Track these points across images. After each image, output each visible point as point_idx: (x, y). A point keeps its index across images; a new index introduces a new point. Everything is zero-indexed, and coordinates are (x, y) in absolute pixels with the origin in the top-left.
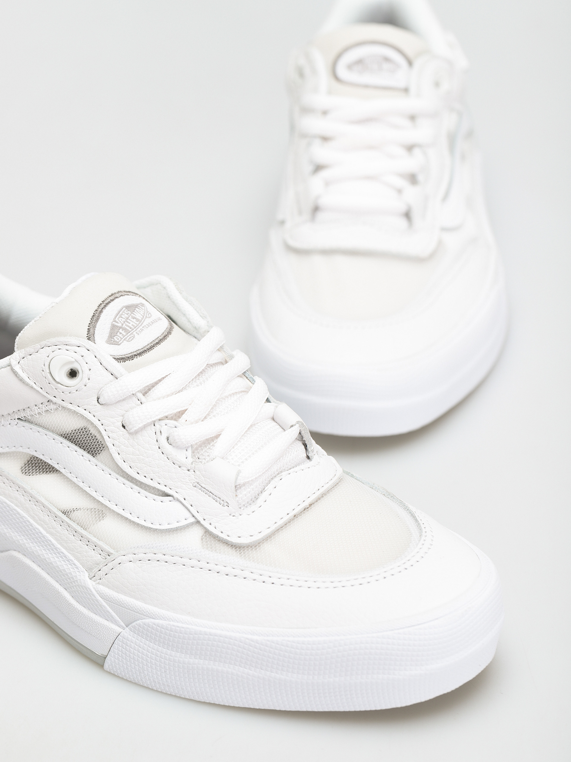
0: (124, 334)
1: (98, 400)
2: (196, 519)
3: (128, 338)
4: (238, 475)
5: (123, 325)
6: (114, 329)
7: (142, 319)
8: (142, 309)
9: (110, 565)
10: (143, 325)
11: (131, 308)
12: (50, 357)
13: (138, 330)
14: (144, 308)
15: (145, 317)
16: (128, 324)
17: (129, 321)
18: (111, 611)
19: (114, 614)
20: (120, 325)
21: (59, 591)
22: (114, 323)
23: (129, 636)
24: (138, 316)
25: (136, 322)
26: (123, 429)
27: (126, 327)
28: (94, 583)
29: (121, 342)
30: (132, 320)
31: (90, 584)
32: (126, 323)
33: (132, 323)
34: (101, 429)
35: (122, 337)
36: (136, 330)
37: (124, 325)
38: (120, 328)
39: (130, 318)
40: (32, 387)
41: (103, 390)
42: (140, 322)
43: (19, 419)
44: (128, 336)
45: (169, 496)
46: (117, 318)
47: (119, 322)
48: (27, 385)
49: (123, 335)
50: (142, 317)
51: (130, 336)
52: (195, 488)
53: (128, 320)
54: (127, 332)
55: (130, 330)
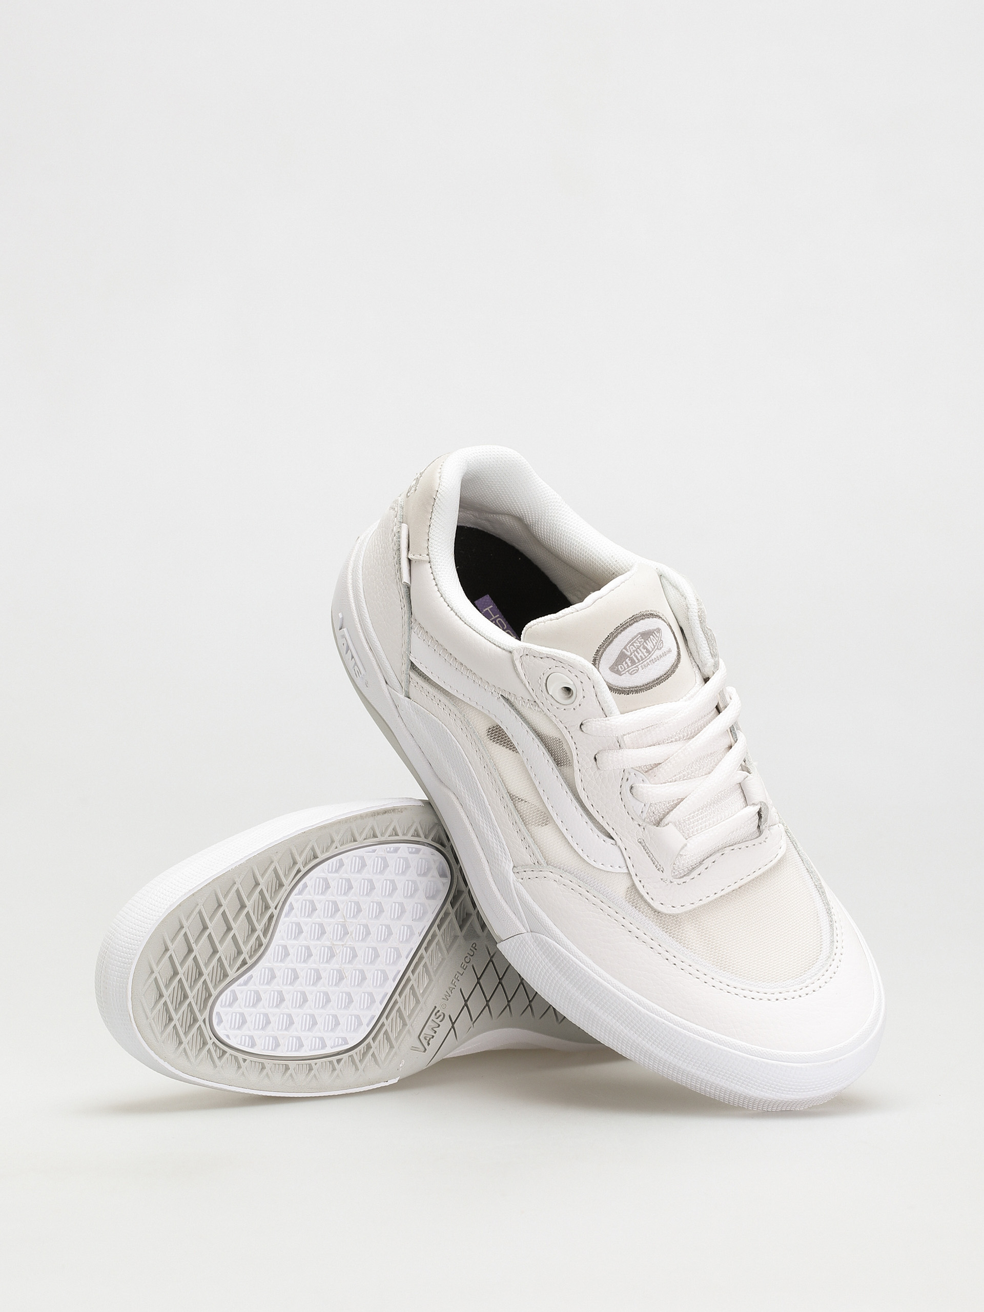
0: (630, 664)
1: (580, 726)
2: (629, 870)
3: (632, 670)
4: (683, 848)
5: (631, 654)
6: (622, 657)
7: (653, 650)
8: (655, 636)
9: (536, 874)
10: (651, 659)
11: (646, 635)
12: (551, 671)
13: (644, 664)
14: (658, 636)
15: (656, 647)
16: (637, 654)
17: (639, 652)
18: (521, 911)
19: (523, 914)
20: (629, 654)
21: (482, 860)
22: (624, 650)
23: (529, 941)
24: (650, 646)
25: (645, 654)
26: (594, 761)
27: (634, 657)
28: (515, 878)
29: (624, 672)
30: (642, 650)
31: (512, 877)
32: (635, 653)
33: (642, 653)
34: (574, 753)
35: (626, 668)
36: (642, 663)
37: (633, 655)
38: (628, 657)
39: (641, 648)
40: (525, 685)
41: (589, 722)
42: (649, 654)
43: (502, 695)
44: (632, 668)
45: (613, 839)
46: (628, 646)
47: (629, 651)
48: (522, 681)
49: (628, 665)
50: (653, 647)
51: (634, 669)
52: (639, 844)
53: (638, 650)
54: (633, 662)
55: (637, 661)
